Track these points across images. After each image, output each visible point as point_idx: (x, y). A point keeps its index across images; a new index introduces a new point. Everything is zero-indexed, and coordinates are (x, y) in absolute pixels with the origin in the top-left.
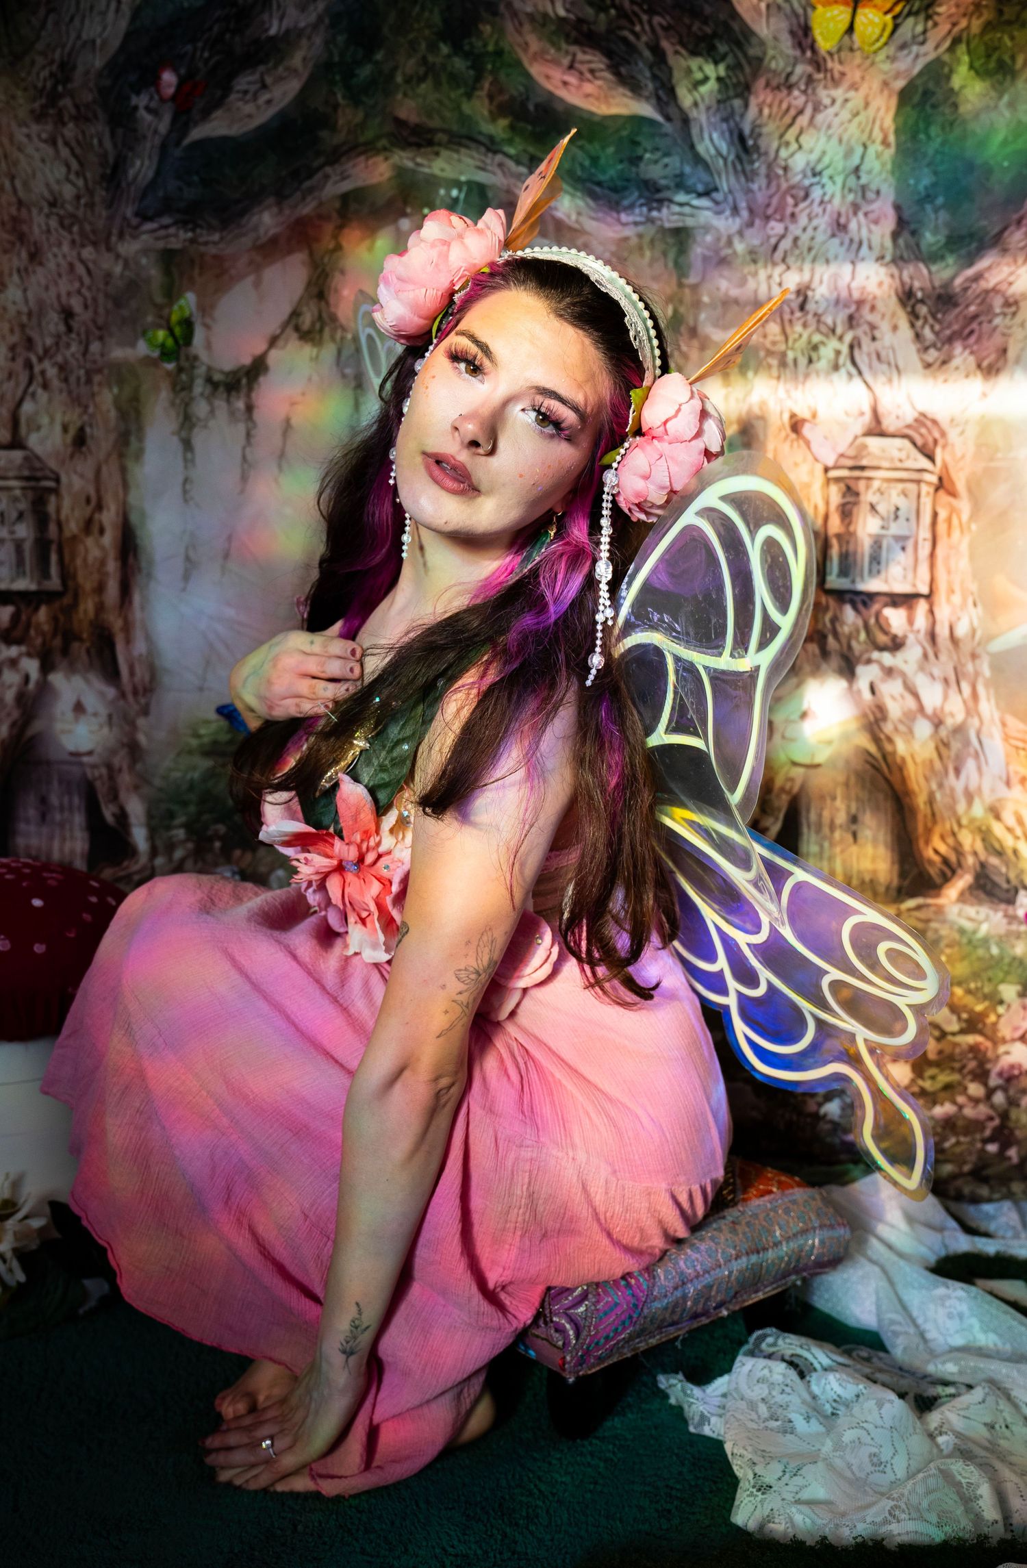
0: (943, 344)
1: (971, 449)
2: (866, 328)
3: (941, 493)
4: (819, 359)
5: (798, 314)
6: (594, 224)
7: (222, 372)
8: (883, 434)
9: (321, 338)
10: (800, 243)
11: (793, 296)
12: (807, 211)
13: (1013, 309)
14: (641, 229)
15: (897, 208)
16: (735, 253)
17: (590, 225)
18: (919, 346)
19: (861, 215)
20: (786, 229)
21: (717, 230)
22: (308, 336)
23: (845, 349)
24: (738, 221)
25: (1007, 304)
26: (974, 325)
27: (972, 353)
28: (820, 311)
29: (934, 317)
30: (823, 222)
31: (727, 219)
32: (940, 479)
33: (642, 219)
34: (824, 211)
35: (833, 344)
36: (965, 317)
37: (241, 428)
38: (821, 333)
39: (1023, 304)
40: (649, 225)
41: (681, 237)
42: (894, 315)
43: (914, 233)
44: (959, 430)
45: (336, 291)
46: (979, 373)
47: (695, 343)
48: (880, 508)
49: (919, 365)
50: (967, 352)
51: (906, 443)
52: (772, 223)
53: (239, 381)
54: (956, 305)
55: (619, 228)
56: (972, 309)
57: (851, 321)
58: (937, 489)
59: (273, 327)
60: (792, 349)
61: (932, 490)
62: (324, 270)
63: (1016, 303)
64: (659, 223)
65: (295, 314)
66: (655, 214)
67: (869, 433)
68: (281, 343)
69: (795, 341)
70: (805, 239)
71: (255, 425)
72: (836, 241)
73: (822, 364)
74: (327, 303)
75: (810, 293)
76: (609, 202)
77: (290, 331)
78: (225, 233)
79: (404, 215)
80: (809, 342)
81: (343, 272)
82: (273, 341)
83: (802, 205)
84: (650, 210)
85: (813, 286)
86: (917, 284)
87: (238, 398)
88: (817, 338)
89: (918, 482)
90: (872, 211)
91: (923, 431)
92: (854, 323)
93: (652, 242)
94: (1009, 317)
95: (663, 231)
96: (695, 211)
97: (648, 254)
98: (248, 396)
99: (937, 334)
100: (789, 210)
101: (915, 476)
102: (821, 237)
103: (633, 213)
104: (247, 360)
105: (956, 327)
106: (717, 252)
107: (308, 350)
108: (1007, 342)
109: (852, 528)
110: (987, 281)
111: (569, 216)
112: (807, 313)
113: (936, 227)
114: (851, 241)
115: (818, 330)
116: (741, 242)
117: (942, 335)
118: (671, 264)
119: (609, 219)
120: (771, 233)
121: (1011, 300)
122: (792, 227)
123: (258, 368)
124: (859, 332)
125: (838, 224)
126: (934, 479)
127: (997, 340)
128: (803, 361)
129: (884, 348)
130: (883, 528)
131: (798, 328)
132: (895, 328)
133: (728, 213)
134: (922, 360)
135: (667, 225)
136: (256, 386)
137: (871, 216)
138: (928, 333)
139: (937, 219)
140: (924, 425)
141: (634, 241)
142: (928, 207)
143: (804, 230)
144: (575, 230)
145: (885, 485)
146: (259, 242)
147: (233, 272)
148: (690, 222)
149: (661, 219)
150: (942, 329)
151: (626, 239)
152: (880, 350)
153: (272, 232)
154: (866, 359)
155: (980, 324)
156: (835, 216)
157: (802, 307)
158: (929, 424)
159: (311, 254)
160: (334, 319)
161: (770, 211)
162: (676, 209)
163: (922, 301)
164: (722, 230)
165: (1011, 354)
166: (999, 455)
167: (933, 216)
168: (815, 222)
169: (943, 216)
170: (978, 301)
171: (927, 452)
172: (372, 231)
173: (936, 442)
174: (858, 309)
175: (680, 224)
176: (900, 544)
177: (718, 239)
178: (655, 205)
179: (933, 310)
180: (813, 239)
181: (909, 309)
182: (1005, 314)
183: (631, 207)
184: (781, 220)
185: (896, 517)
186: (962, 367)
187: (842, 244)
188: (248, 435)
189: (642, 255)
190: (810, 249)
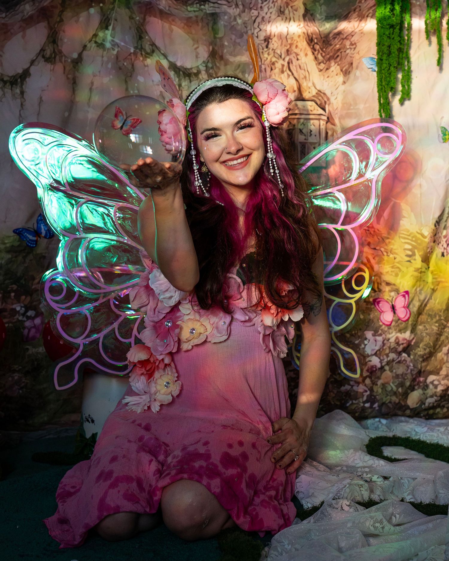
0: (326, 62)
1: (340, 105)
2: (294, 55)
3: (329, 124)
4: (275, 69)
5: (266, 49)
6: (176, 11)
7: (8, 76)
8: (304, 100)
9: (55, 60)
10: (264, 19)
11: (263, 42)
12: (267, 6)
13: (354, 46)
14: (197, 13)
15: (305, 4)
16: (238, 23)
17: (174, 11)
18: (316, 62)
19: (289, 7)
20: (259, 13)
21: (230, 14)
22: (48, 60)
23: (286, 64)
24: (238, 10)
25: (352, 44)
26: (339, 53)
27: (338, 65)
28: (274, 48)
29: (322, 50)
30: (274, 10)
31: (233, 9)
32: (328, 118)
33: (198, 9)
34: (274, 5)
35: (281, 62)
36: (335, 49)
37: (19, 101)
38: (275, 57)
39: (357, 44)
40: (200, 11)
41: (214, 16)
42: (305, 49)
43: (312, 15)
44: (335, 97)
45: (61, 39)
46: (341, 73)
47: (222, 62)
48: (304, 131)
49: (317, 70)
50: (336, 64)
51: (313, 103)
52: (253, 11)
53: (17, 80)
54: (331, 45)
55: (187, 13)
56: (338, 46)
57: (288, 52)
58: (327, 123)
59: (32, 56)
60: (264, 64)
61: (325, 123)
62: (55, 30)
63: (355, 44)
64: (205, 11)
65: (42, 50)
66: (202, 7)
67: (298, 99)
68: (36, 63)
69: (265, 61)
70: (267, 17)
71: (25, 101)
72: (280, 18)
73: (277, 71)
74: (58, 45)
75: (270, 40)
76: (183, 2)
77: (40, 57)
78: (8, 14)
79: (92, 7)
80: (271, 61)
81: (64, 31)
82: (32, 62)
83: (265, 3)
84: (200, 5)
85: (271, 38)
86: (314, 36)
87: (16, 88)
88: (274, 59)
89: (319, 119)
90: (294, 6)
91: (320, 98)
92: (289, 53)
93: (202, 18)
94: (353, 49)
95: (206, 14)
96: (220, 6)
97: (200, 24)
98: (21, 87)
99: (323, 57)
100: (259, 5)
101: (318, 117)
102: (273, 17)
103: (193, 7)
104: (20, 71)
105: (331, 54)
106: (230, 23)
107: (49, 66)
108: (352, 60)
109: (292, 140)
110: (343, 35)
111: (165, 8)
112: (270, 49)
113: (321, 12)
114: (286, 18)
115: (274, 56)
116: (240, 19)
117: (325, 58)
118: (210, 29)
119: (183, 9)
120: (252, 15)
121: (353, 43)
122: (261, 13)
123: (26, 74)
124: (291, 57)
125: (281, 11)
126: (325, 118)
127: (348, 59)
128: (268, 70)
129: (302, 63)
130: (305, 139)
131: (266, 55)
132: (306, 55)
133: (234, 6)
134: (318, 68)
135: (208, 12)
136: (25, 82)
137: (294, 8)
138: (320, 56)
139: (321, 9)
140: (321, 96)
141: (194, 18)
142: (317, 4)
143: (266, 14)
144: (168, 14)
145: (305, 121)
146: (24, 18)
147: (12, 31)
148: (218, 11)
149: (206, 9)
150: (326, 55)
151: (191, 18)
152: (300, 64)
153: (30, 13)
154: (295, 68)
155: (341, 52)
156: (279, 8)
157: (267, 47)
158: (322, 95)
159: (49, 23)
160: (60, 52)
161: (251, 6)
162: (212, 5)
163: (317, 43)
164: (232, 14)
165: (354, 65)
166: (352, 107)
167: (319, 8)
168: (271, 10)
169: (324, 8)
170: (340, 43)
171: (321, 107)
172: (77, 14)
173: (325, 102)
174: (290, 47)
175: (214, 12)
176: (313, 146)
177: (230, 18)
178: (202, 3)
179: (322, 47)
180: (270, 17)
181: (312, 47)
182: (351, 49)
183: (192, 4)
184: (256, 10)
185: (311, 135)
186: (335, 71)
187: (282, 20)
188: (22, 104)
189: (198, 25)
190: (269, 22)
